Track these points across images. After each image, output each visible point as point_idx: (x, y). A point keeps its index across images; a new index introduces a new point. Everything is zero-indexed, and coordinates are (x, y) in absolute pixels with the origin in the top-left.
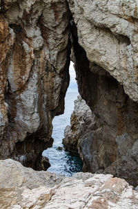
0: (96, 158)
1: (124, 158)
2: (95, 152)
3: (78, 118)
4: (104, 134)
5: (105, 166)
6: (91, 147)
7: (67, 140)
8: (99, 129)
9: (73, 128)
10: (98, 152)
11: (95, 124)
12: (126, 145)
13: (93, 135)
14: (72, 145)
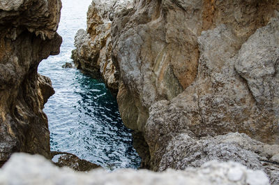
0: (150, 78)
1: (218, 77)
2: (148, 65)
3: (100, 14)
4: (171, 29)
5: (169, 93)
6: (139, 57)
7: (81, 51)
8: (154, 22)
9: (91, 31)
10: (153, 65)
11: (146, 13)
12: (221, 50)
13: (142, 32)
14: (90, 59)
